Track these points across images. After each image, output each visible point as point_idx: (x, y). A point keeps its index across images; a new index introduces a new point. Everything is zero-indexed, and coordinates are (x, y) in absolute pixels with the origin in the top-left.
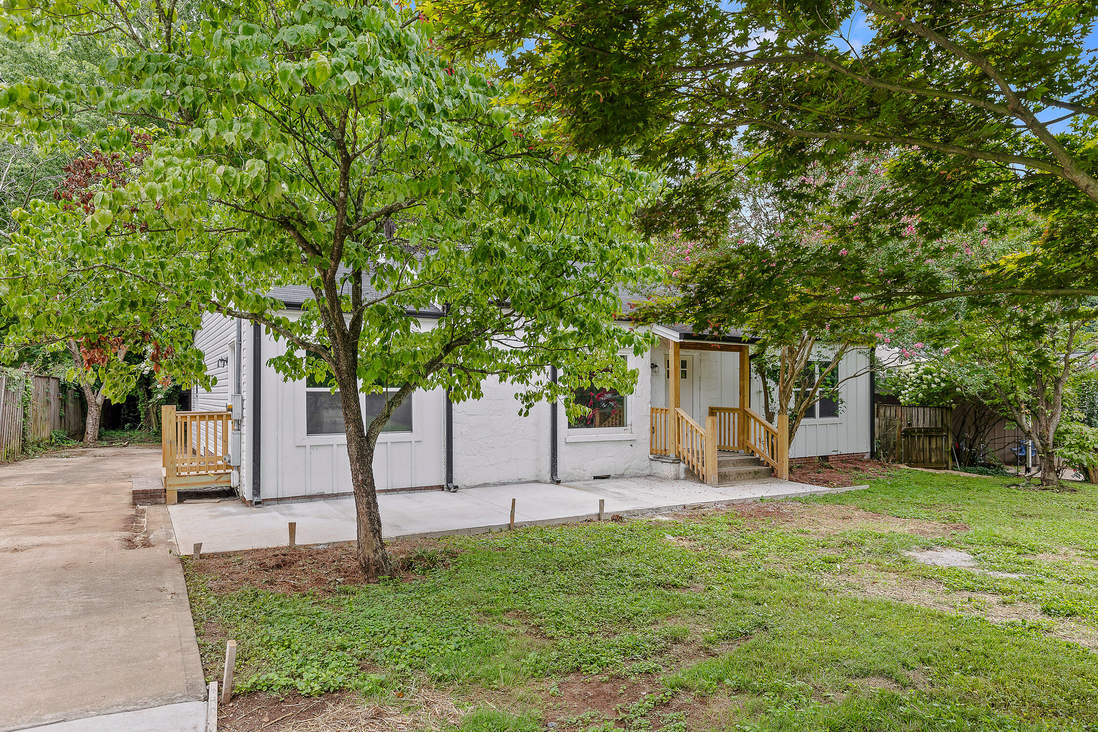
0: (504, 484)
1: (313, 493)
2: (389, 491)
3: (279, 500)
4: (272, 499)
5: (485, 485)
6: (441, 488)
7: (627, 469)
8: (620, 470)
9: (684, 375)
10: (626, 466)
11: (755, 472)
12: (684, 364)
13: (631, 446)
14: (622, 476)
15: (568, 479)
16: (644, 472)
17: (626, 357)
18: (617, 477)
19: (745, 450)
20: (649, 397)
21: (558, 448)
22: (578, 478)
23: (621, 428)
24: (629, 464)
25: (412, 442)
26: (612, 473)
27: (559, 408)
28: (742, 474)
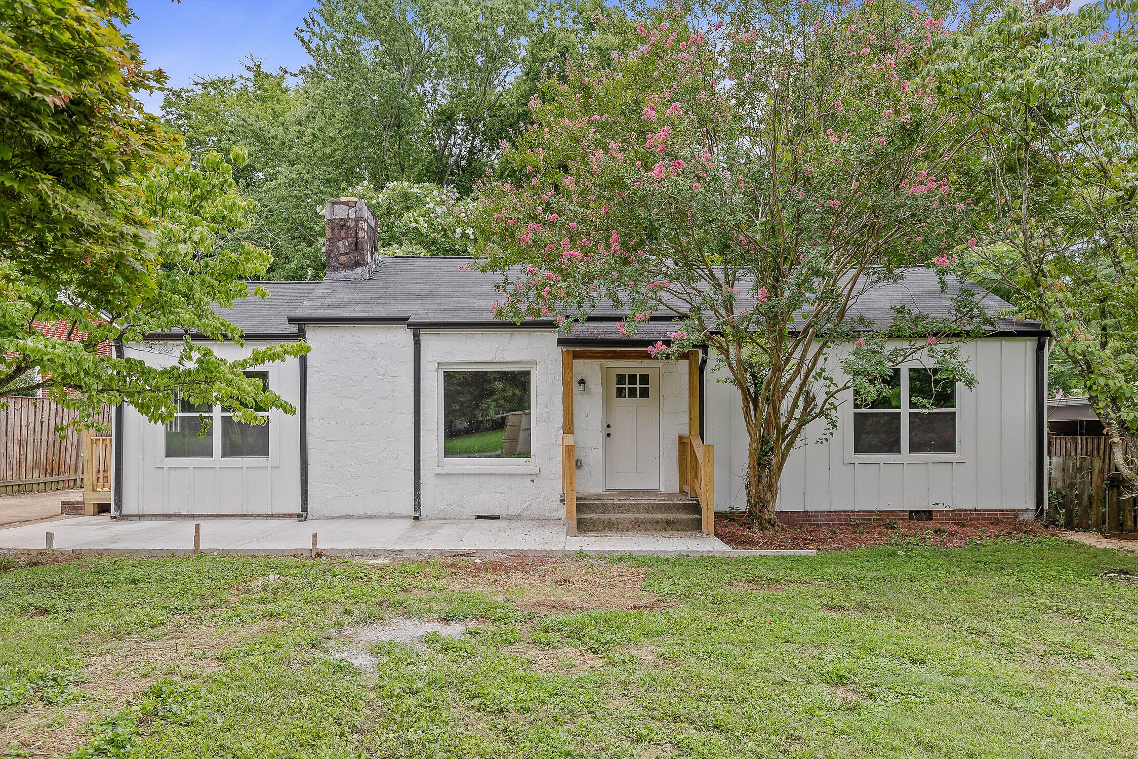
0: (371, 517)
1: (170, 512)
2: (245, 515)
3: (141, 517)
4: (134, 516)
5: (348, 517)
6: (299, 516)
7: (526, 509)
8: (515, 510)
9: (645, 393)
10: (525, 506)
11: (666, 522)
12: (645, 379)
13: (533, 481)
14: (518, 517)
15: (440, 516)
16: (553, 515)
17: (528, 373)
18: (510, 518)
19: (693, 493)
20: (560, 421)
21: (423, 479)
22: (452, 516)
23: (521, 460)
24: (529, 503)
25: (270, 468)
26: (502, 513)
27: (423, 434)
28: (642, 523)
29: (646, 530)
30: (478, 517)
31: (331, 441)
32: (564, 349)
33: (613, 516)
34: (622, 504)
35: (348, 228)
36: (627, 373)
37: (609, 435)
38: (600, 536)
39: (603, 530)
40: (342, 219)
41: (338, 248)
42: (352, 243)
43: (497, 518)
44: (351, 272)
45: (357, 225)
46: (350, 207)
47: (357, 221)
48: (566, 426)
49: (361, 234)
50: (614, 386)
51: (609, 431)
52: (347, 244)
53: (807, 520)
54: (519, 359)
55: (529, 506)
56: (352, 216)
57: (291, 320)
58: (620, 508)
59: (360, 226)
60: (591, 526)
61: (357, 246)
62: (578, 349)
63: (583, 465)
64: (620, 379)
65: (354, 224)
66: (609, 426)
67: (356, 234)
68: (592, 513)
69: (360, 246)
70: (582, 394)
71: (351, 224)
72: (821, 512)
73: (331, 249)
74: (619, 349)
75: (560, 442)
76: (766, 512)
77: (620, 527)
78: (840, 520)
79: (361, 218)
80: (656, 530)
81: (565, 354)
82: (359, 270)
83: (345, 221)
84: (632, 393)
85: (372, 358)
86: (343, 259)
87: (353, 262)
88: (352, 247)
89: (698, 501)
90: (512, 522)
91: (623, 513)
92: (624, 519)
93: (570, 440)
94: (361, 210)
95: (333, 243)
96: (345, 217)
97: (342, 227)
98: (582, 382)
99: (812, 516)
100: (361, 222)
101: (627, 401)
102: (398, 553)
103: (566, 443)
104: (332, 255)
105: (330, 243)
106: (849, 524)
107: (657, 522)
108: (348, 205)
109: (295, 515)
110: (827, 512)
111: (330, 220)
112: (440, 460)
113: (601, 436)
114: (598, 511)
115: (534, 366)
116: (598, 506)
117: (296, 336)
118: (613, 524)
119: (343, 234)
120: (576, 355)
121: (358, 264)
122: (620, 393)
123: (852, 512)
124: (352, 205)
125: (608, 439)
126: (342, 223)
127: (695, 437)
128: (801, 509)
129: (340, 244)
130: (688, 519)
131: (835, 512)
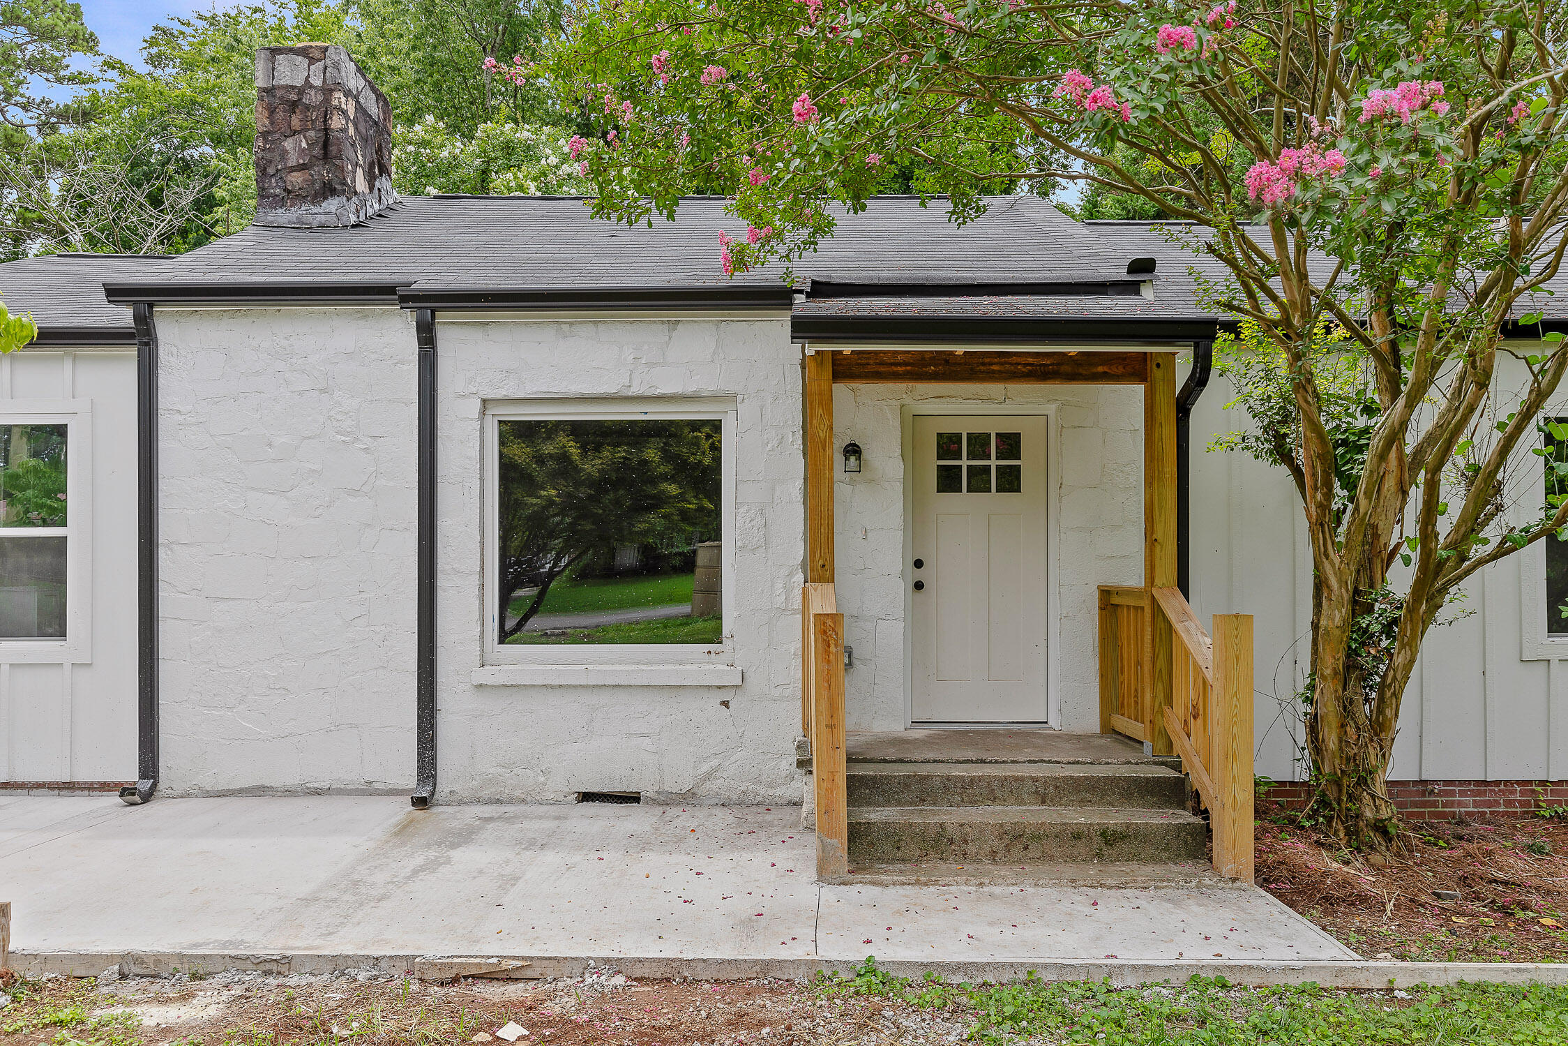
0: (318, 792)
5: (259, 791)
6: (126, 791)
7: (708, 776)
8: (680, 781)
9: (1010, 481)
10: (705, 768)
11: (1103, 834)
12: (1011, 444)
13: (725, 704)
14: (687, 799)
15: (485, 794)
16: (779, 792)
17: (716, 426)
18: (666, 800)
19: (1161, 745)
20: (798, 551)
21: (444, 699)
22: (518, 793)
23: (698, 650)
24: (715, 762)
25: (67, 666)
26: (646, 787)
27: (442, 581)
28: (1036, 838)
29: (1046, 857)
30: (586, 797)
31: (218, 600)
32: (810, 350)
33: (951, 816)
34: (972, 780)
35: (307, 107)
36: (964, 428)
37: (919, 586)
38: (918, 882)
39: (920, 860)
40: (293, 87)
41: (284, 154)
42: (316, 143)
43: (633, 798)
44: (315, 210)
45: (327, 101)
46: (312, 61)
47: (327, 91)
48: (813, 560)
49: (336, 122)
50: (932, 463)
51: (920, 574)
52: (304, 145)
53: (1424, 804)
54: (690, 388)
55: (715, 770)
56: (317, 81)
57: (115, 293)
58: (969, 792)
59: (335, 102)
60: (888, 847)
61: (327, 148)
62: (847, 349)
63: (855, 661)
64: (948, 445)
65: (320, 98)
66: (918, 564)
67: (325, 121)
68: (887, 803)
69: (333, 150)
70: (852, 482)
71: (313, 98)
72: (1461, 783)
73: (268, 156)
74: (960, 349)
75: (797, 603)
76: (1366, 798)
77: (971, 849)
78: (1509, 803)
79: (338, 86)
80: (1073, 858)
81: (811, 366)
82: (332, 204)
83: (301, 91)
84: (979, 481)
85: (323, 391)
86: (296, 179)
87: (317, 186)
88: (317, 151)
89: (1177, 766)
90: (673, 811)
91: (973, 803)
92: (982, 829)
93: (822, 602)
94: (337, 66)
95: (273, 142)
96: (299, 82)
97: (293, 106)
98: (853, 450)
99: (1438, 795)
100: (336, 95)
101: (963, 501)
102: (274, 968)
103: (815, 608)
104: (271, 171)
105: (266, 141)
106: (1535, 816)
107: (1077, 836)
108: (307, 56)
109: (117, 784)
110: (1478, 783)
111: (265, 90)
112: (488, 649)
113: (899, 589)
114: (905, 796)
115: (730, 407)
116: (905, 783)
117: (131, 336)
118: (951, 841)
119: (295, 121)
120: (843, 370)
121: (328, 190)
122: (948, 481)
123: (1543, 783)
124: (317, 54)
125: (920, 595)
126: (294, 97)
127: (1165, 591)
128: (1413, 777)
129: (288, 144)
130: (1167, 829)
131: (1498, 783)
